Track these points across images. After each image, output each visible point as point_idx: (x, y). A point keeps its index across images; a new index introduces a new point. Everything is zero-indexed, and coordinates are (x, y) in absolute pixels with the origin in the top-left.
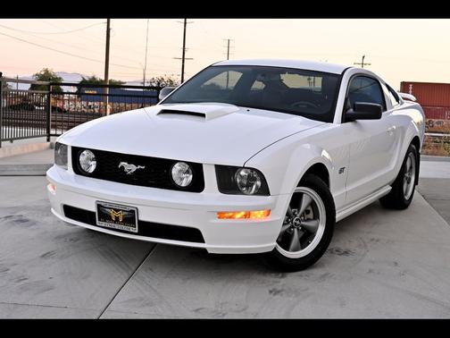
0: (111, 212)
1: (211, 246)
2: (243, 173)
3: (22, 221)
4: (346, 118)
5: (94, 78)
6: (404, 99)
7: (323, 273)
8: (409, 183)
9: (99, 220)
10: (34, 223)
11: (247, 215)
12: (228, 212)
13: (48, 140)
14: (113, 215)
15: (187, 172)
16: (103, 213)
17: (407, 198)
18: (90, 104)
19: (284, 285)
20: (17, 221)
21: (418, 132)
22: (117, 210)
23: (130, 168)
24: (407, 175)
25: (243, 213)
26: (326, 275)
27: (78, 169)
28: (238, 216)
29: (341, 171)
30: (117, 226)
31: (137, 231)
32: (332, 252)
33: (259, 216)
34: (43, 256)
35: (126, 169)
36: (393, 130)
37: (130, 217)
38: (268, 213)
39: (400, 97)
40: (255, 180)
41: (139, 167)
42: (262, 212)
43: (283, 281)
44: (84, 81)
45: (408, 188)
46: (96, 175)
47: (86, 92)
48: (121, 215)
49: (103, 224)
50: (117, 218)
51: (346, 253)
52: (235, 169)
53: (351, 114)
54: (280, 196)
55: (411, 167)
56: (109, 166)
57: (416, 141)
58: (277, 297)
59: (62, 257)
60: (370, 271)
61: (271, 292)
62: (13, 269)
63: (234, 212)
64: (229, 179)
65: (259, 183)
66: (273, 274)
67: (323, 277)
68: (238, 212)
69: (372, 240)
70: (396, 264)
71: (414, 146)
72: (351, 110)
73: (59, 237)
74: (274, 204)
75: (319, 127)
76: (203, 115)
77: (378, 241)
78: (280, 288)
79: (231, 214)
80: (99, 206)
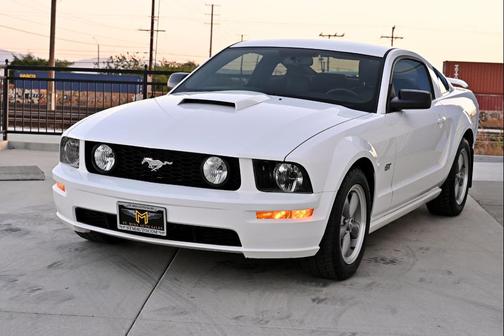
0: (135, 213)
1: (249, 249)
2: (282, 169)
3: (11, 230)
4: (391, 108)
5: (30, 57)
6: (454, 85)
7: (370, 282)
8: (461, 185)
9: (121, 223)
10: (28, 233)
11: (289, 215)
12: (266, 212)
13: (5, 138)
14: (138, 216)
15: (221, 168)
16: (125, 214)
17: (459, 203)
18: (27, 91)
19: (326, 294)
20: (6, 230)
21: (471, 124)
22: (142, 212)
23: (155, 164)
24: (459, 175)
25: (283, 213)
26: (373, 283)
27: (92, 167)
28: (278, 216)
29: (387, 167)
30: (141, 230)
31: (165, 235)
32: (376, 261)
33: (301, 216)
34: (50, 266)
35: (150, 166)
36: (443, 122)
37: (157, 219)
38: (311, 212)
39: (449, 83)
40: (295, 176)
41: (166, 163)
42: (304, 212)
43: (325, 290)
44: (16, 61)
45: (461, 191)
46: (114, 172)
47: (21, 76)
48: (146, 217)
49: (126, 228)
50: (142, 221)
51: (393, 262)
52: (274, 164)
53: (395, 103)
54: (324, 194)
55: (463, 166)
56: (129, 162)
57: (468, 135)
58: (321, 305)
59: (72, 268)
60: (421, 280)
61: (314, 300)
62: (21, 280)
63: (272, 212)
64: (267, 175)
65: (300, 180)
66: (314, 284)
67: (369, 286)
68: (278, 211)
69: (421, 249)
70: (450, 273)
71: (466, 141)
72: (396, 99)
73: (60, 248)
74: (318, 203)
75: (361, 118)
76: (233, 105)
77: (427, 249)
78: (322, 297)
79: (269, 214)
80: (121, 207)
